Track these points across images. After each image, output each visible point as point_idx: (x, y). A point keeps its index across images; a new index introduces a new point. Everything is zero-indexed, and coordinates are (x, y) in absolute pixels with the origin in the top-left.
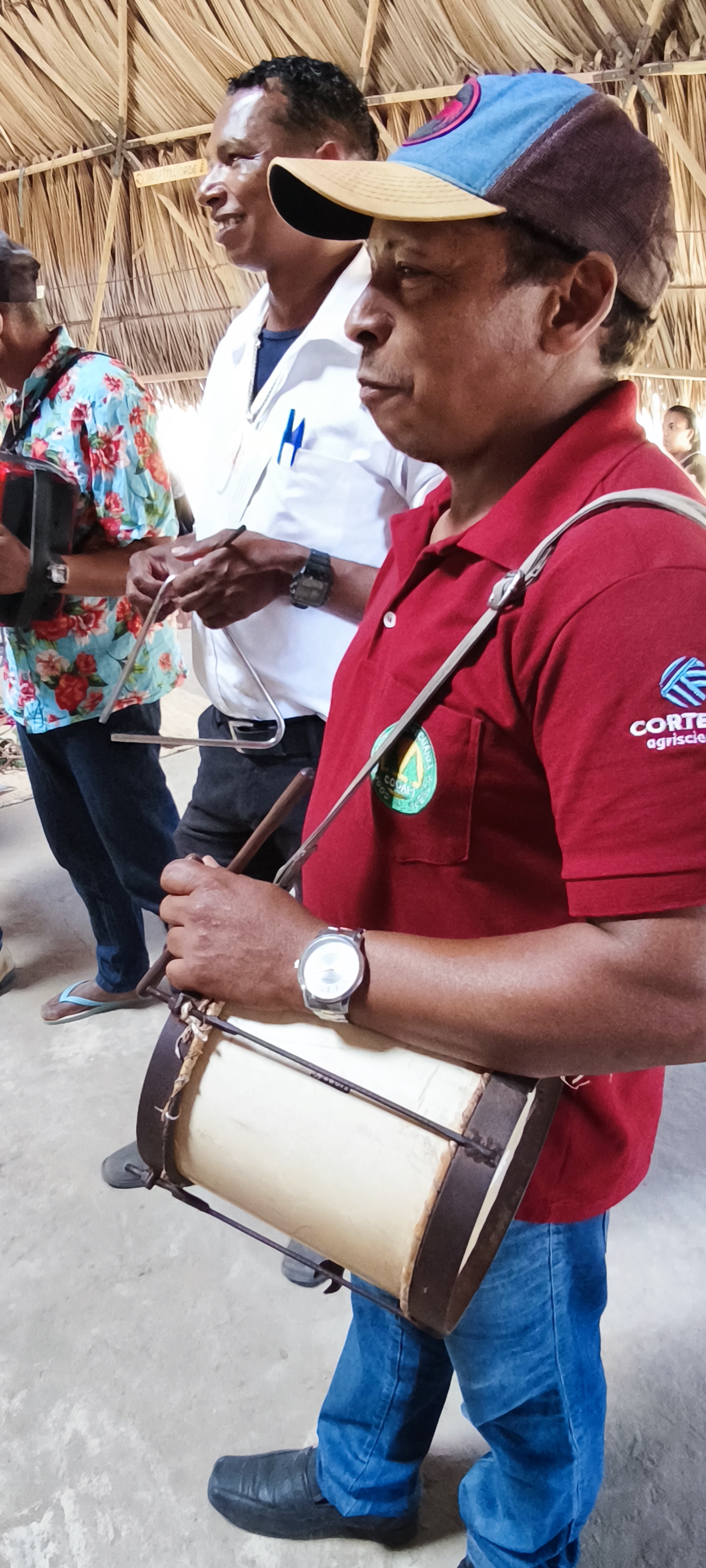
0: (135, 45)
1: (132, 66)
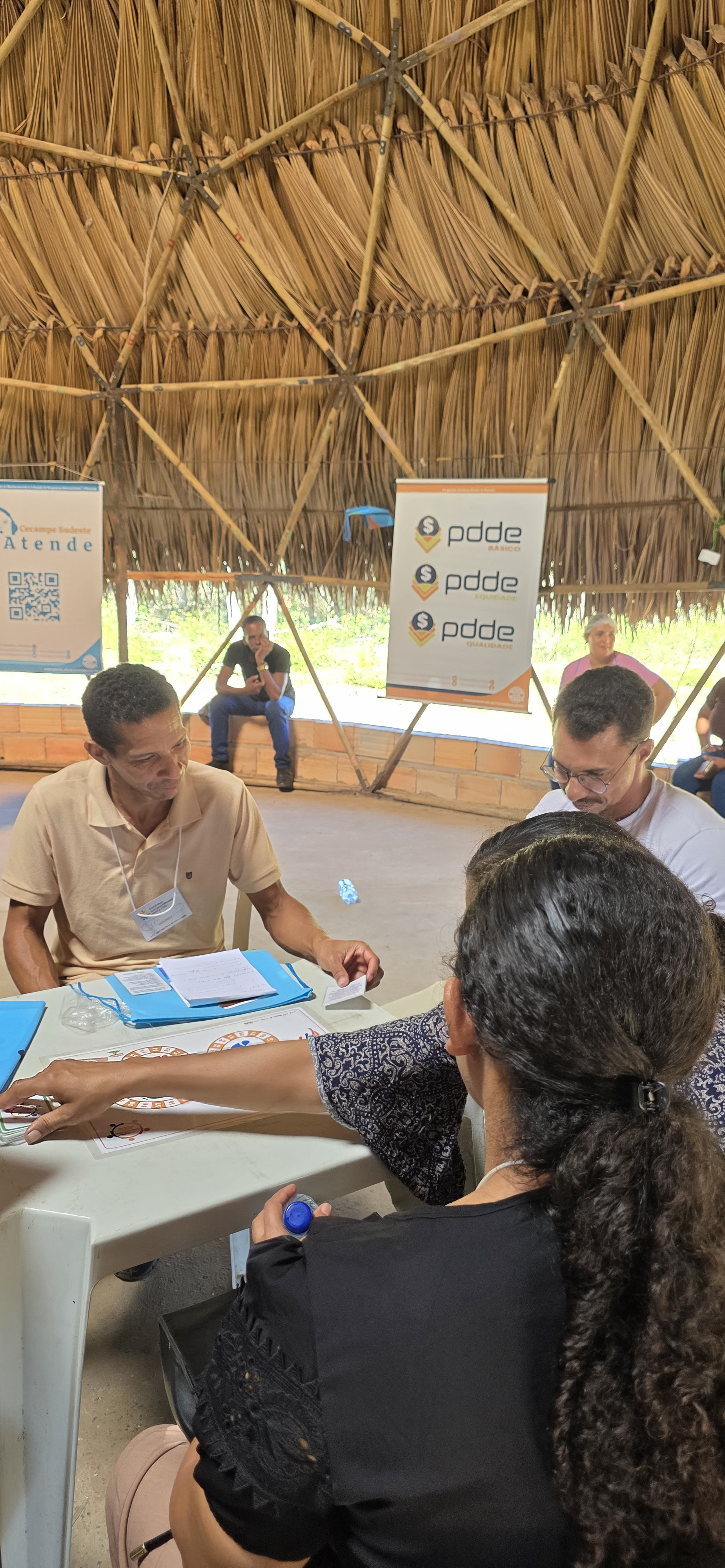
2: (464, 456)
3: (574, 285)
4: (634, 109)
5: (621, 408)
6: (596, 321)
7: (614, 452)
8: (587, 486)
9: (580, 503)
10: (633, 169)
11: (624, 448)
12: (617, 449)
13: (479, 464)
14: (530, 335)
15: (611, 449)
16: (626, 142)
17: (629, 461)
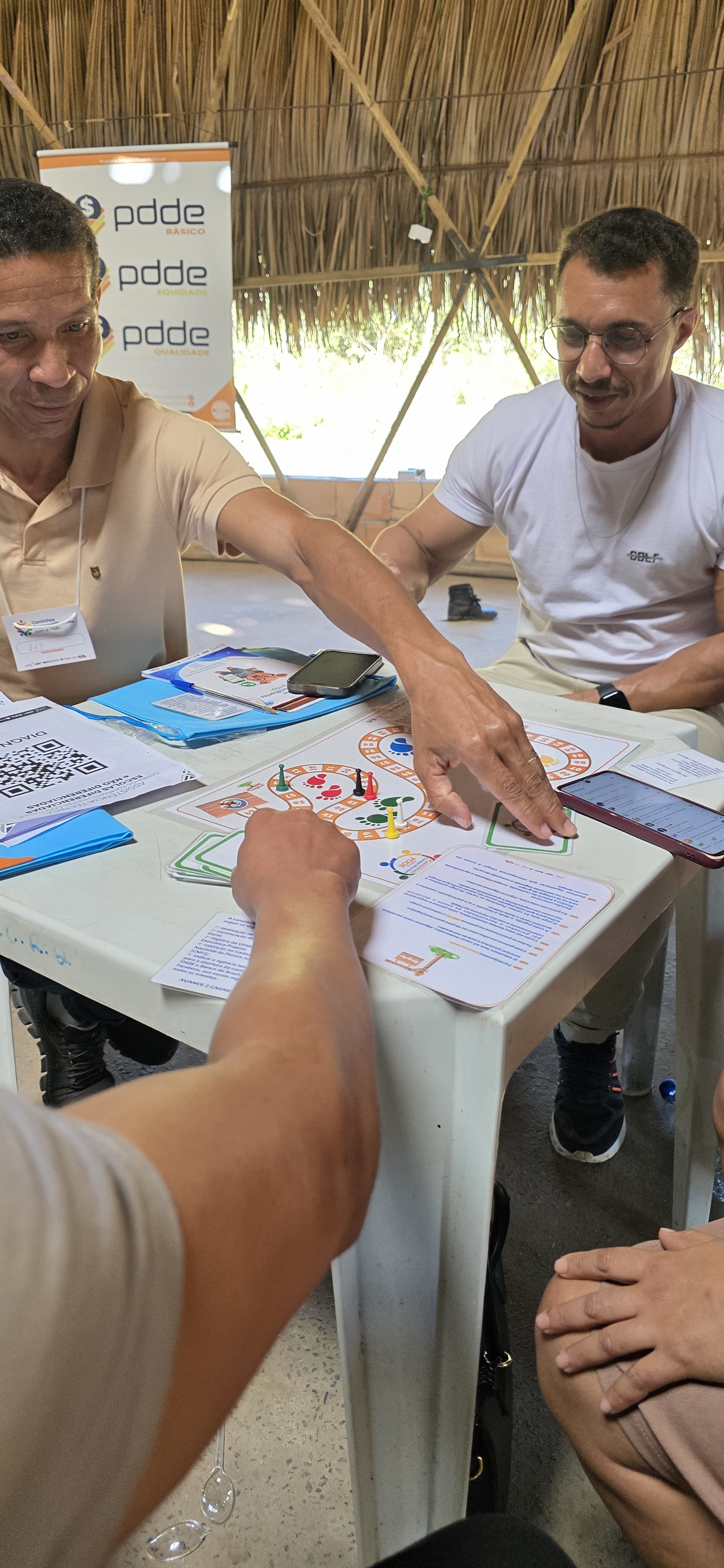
2: (116, 115)
5: (306, 50)
7: (299, 108)
8: (267, 156)
9: (260, 179)
11: (310, 102)
12: (302, 104)
13: (137, 127)
15: (295, 104)
17: (316, 123)
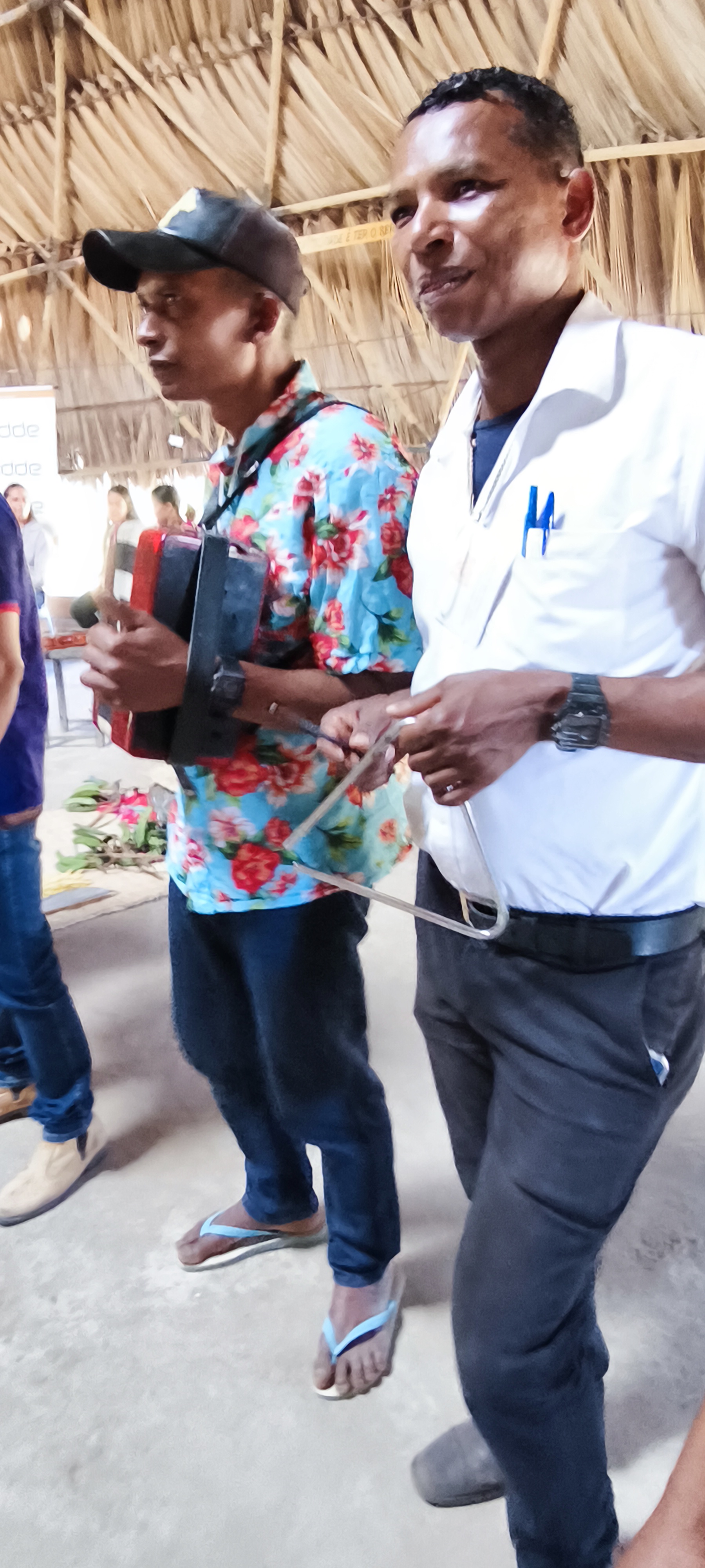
0: (287, 111)
1: (282, 133)
3: (44, 246)
4: (57, 123)
5: (98, 336)
6: (65, 271)
8: (89, 391)
10: (66, 166)
12: (102, 361)
14: (19, 281)
15: (98, 362)
16: (56, 145)
17: (113, 372)
